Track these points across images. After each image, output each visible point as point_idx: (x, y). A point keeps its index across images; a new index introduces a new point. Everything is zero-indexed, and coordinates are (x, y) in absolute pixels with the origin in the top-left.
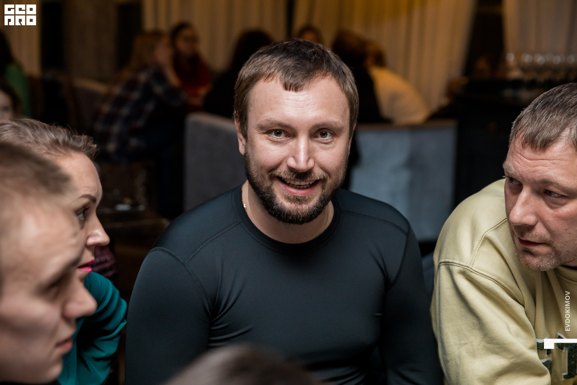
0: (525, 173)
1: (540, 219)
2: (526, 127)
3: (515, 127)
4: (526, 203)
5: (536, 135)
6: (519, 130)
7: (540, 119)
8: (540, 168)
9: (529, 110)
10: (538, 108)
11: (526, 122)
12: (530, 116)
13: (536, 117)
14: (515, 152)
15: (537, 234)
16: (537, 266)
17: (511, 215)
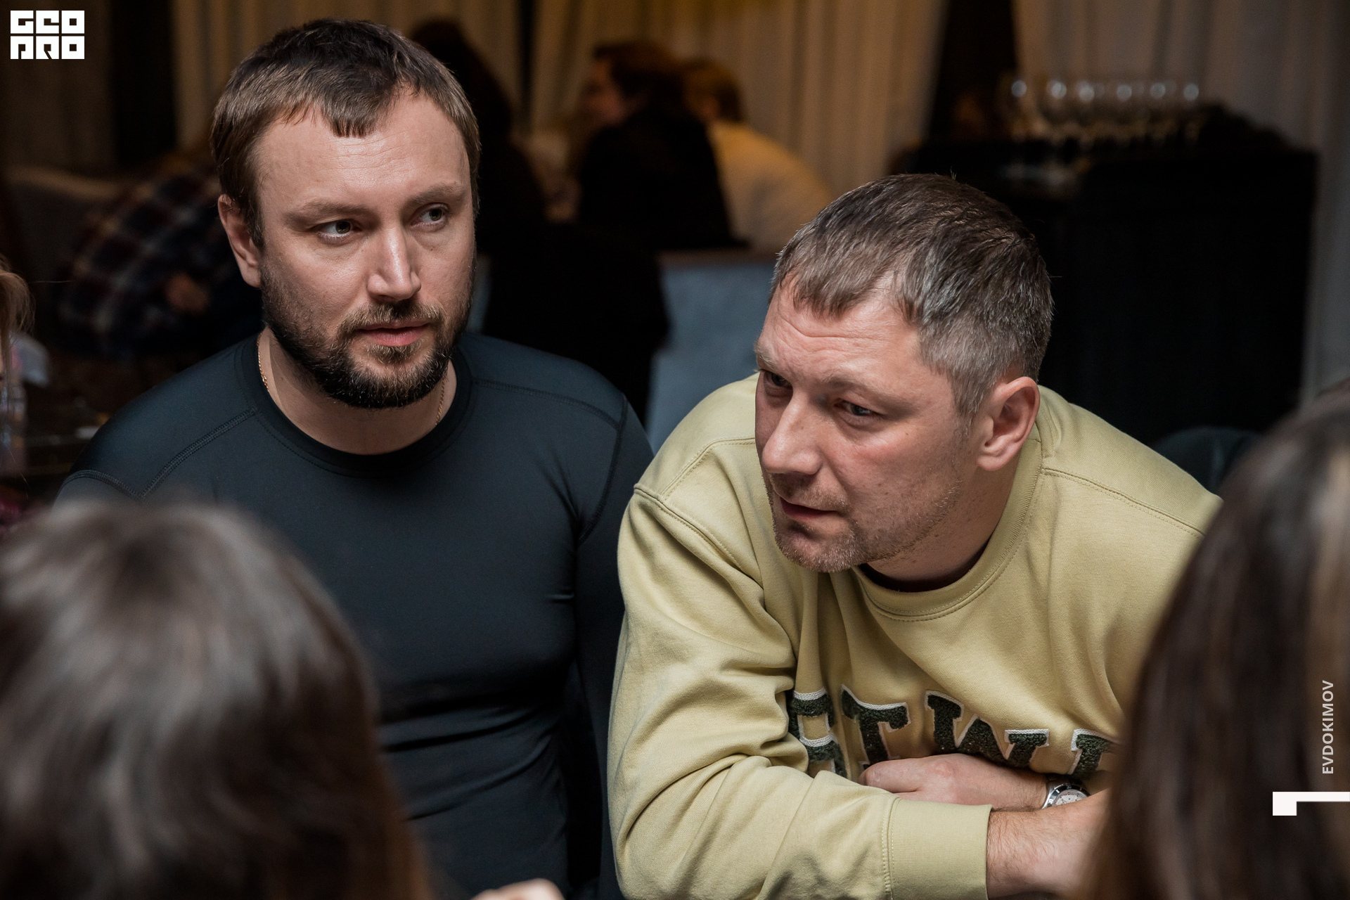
0: (798, 363)
1: (826, 459)
2: (804, 264)
3: (782, 264)
4: (797, 426)
5: (824, 283)
6: (790, 270)
7: (833, 249)
8: (828, 353)
9: (813, 228)
10: (830, 225)
11: (805, 255)
12: (813, 241)
13: (826, 244)
14: (779, 317)
15: (820, 491)
16: (817, 563)
17: (766, 450)
